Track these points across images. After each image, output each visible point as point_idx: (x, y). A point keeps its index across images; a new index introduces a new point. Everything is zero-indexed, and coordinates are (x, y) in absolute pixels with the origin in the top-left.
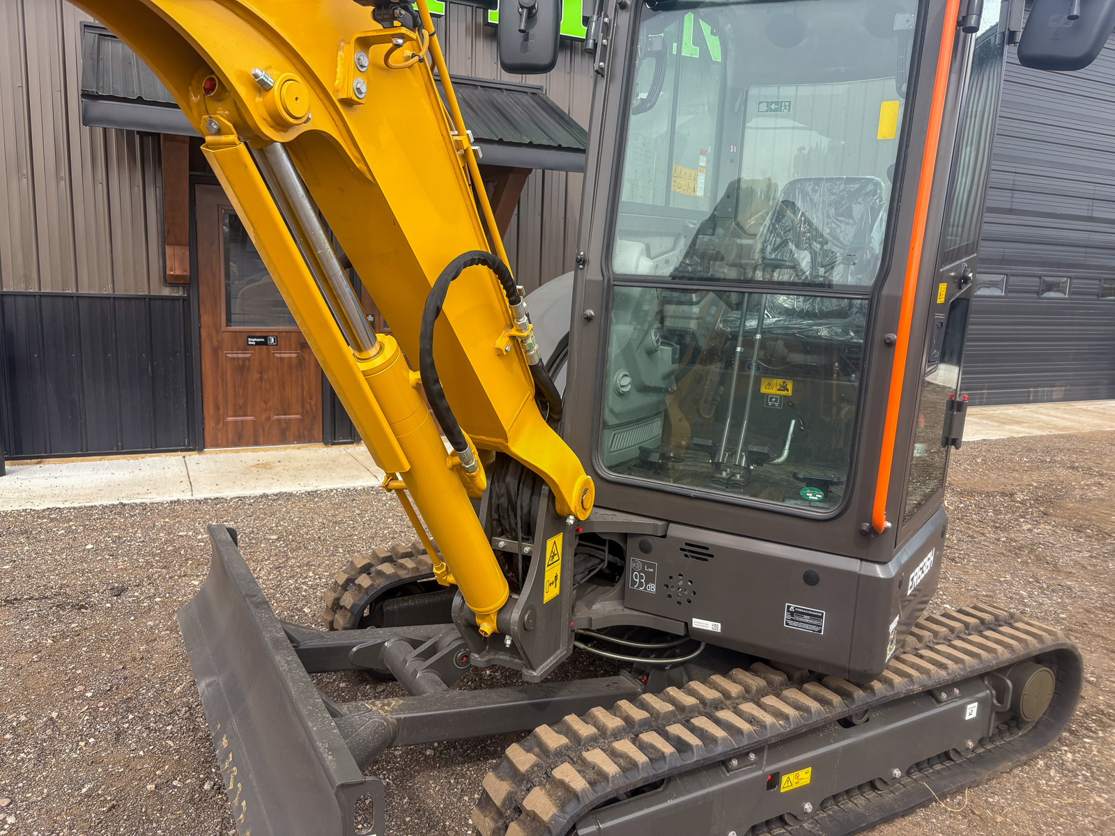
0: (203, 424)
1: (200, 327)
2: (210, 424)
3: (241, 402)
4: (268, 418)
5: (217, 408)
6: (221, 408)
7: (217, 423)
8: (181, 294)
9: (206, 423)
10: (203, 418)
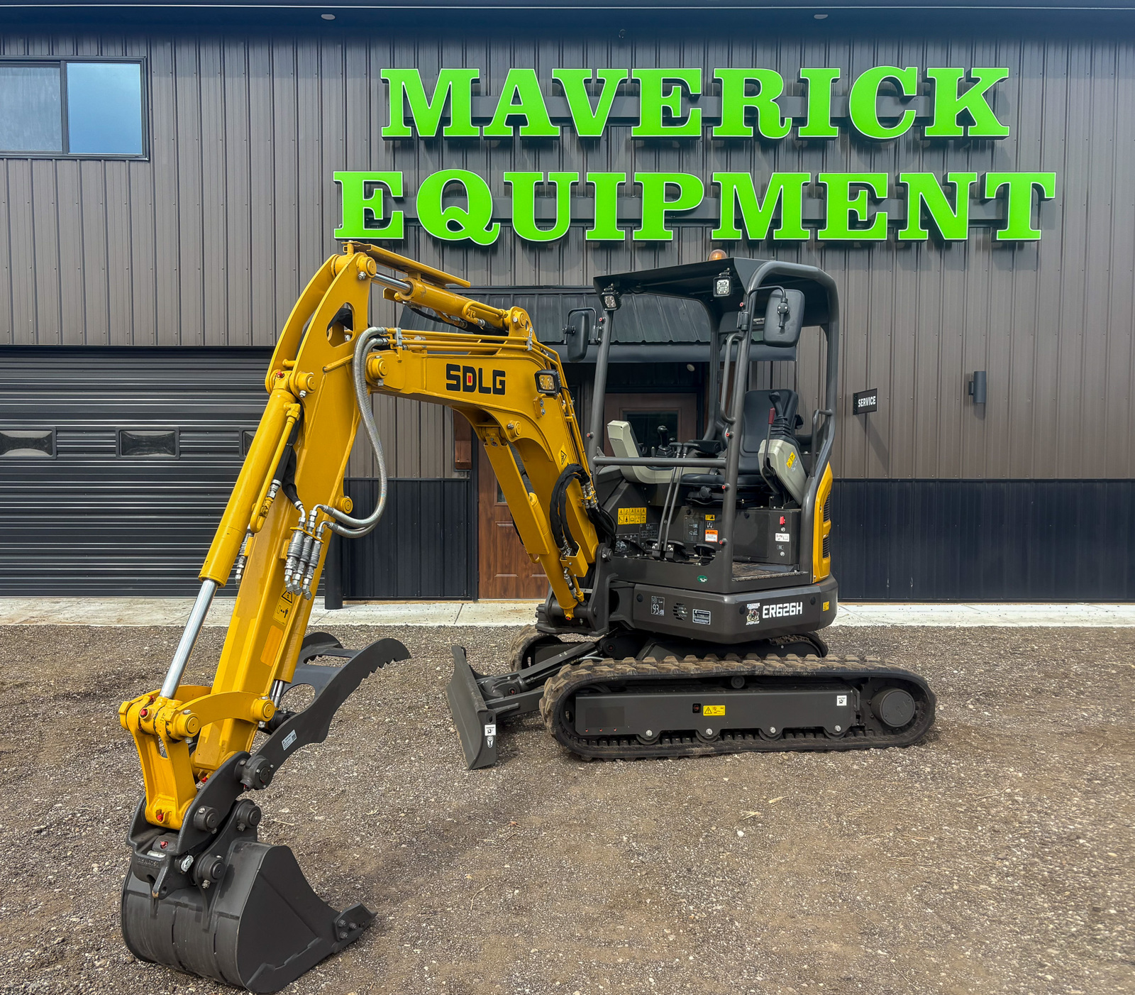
0: (478, 579)
1: (478, 503)
2: (483, 579)
3: (507, 562)
4: (527, 576)
5: (489, 566)
6: (492, 566)
7: (489, 579)
8: (466, 477)
9: (481, 579)
10: (478, 574)
